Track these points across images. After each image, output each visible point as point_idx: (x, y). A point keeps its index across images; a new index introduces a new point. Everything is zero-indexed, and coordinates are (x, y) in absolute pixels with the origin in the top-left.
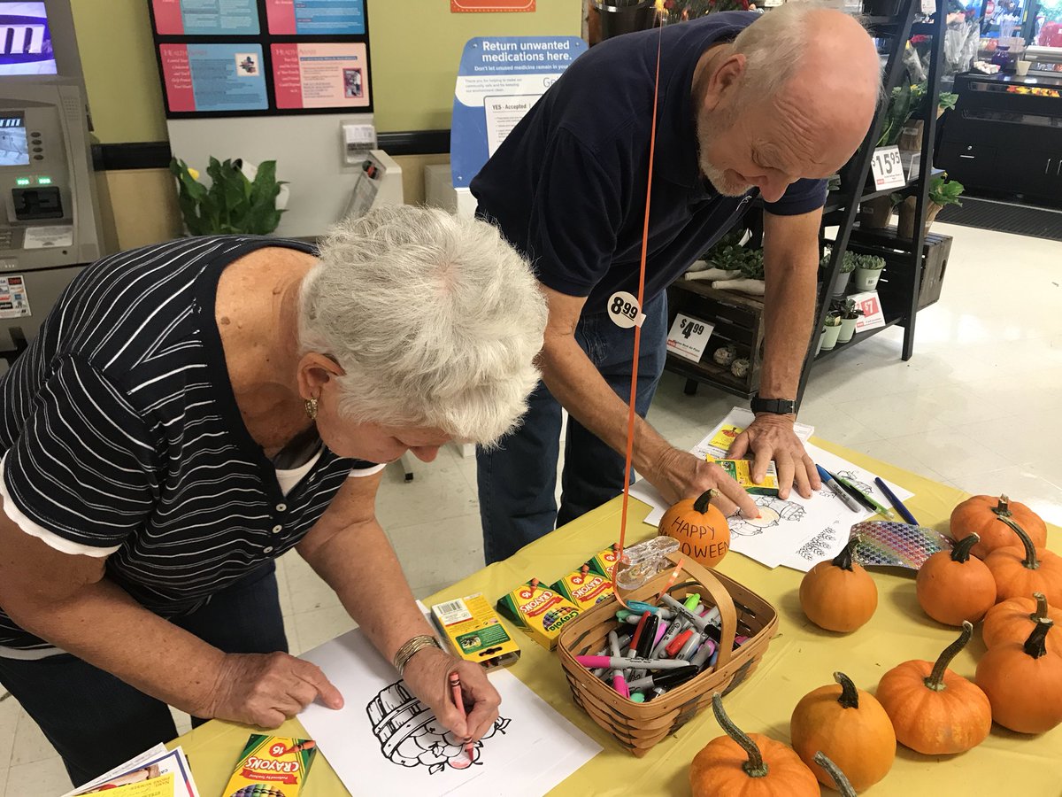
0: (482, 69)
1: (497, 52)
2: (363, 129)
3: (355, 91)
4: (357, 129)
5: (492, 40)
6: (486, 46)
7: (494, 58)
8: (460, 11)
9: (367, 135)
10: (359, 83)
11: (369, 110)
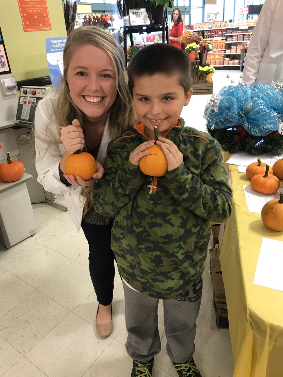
0: (53, 50)
1: (57, 44)
2: (10, 80)
3: (3, 65)
4: (8, 80)
5: (54, 39)
6: (53, 41)
7: (56, 46)
8: (27, 31)
9: (12, 82)
10: (3, 61)
11: (9, 72)
